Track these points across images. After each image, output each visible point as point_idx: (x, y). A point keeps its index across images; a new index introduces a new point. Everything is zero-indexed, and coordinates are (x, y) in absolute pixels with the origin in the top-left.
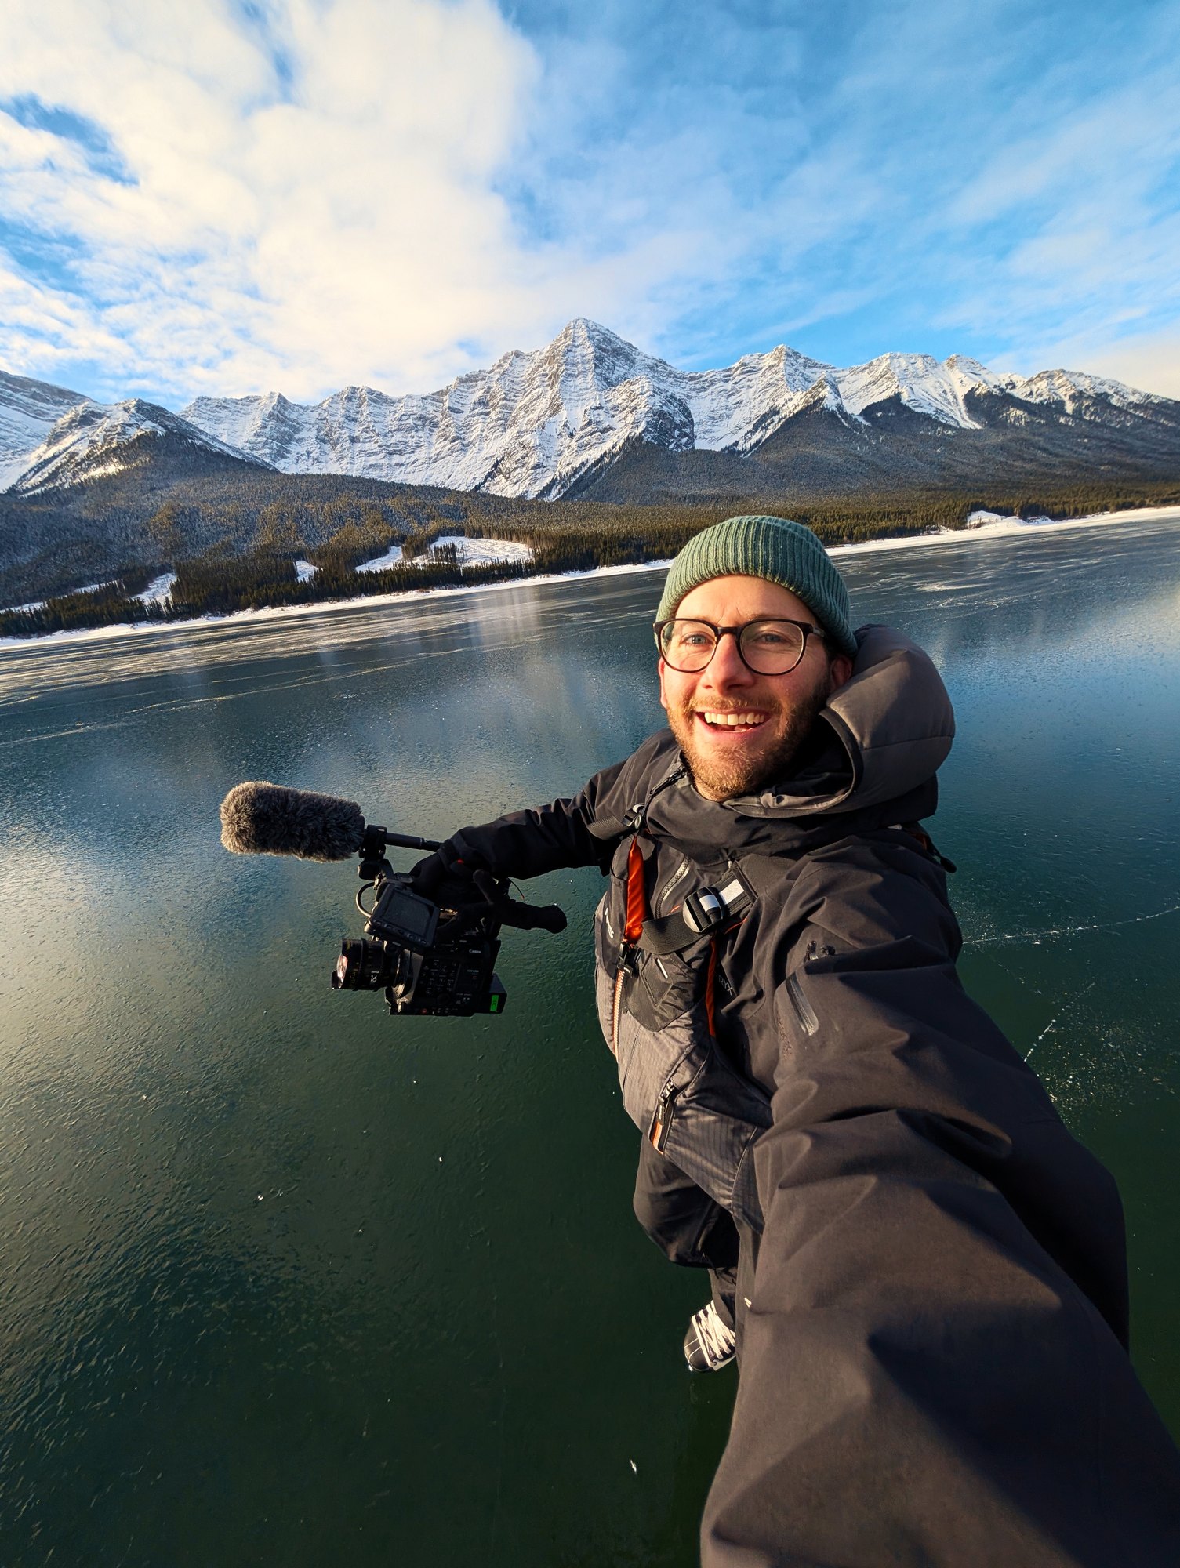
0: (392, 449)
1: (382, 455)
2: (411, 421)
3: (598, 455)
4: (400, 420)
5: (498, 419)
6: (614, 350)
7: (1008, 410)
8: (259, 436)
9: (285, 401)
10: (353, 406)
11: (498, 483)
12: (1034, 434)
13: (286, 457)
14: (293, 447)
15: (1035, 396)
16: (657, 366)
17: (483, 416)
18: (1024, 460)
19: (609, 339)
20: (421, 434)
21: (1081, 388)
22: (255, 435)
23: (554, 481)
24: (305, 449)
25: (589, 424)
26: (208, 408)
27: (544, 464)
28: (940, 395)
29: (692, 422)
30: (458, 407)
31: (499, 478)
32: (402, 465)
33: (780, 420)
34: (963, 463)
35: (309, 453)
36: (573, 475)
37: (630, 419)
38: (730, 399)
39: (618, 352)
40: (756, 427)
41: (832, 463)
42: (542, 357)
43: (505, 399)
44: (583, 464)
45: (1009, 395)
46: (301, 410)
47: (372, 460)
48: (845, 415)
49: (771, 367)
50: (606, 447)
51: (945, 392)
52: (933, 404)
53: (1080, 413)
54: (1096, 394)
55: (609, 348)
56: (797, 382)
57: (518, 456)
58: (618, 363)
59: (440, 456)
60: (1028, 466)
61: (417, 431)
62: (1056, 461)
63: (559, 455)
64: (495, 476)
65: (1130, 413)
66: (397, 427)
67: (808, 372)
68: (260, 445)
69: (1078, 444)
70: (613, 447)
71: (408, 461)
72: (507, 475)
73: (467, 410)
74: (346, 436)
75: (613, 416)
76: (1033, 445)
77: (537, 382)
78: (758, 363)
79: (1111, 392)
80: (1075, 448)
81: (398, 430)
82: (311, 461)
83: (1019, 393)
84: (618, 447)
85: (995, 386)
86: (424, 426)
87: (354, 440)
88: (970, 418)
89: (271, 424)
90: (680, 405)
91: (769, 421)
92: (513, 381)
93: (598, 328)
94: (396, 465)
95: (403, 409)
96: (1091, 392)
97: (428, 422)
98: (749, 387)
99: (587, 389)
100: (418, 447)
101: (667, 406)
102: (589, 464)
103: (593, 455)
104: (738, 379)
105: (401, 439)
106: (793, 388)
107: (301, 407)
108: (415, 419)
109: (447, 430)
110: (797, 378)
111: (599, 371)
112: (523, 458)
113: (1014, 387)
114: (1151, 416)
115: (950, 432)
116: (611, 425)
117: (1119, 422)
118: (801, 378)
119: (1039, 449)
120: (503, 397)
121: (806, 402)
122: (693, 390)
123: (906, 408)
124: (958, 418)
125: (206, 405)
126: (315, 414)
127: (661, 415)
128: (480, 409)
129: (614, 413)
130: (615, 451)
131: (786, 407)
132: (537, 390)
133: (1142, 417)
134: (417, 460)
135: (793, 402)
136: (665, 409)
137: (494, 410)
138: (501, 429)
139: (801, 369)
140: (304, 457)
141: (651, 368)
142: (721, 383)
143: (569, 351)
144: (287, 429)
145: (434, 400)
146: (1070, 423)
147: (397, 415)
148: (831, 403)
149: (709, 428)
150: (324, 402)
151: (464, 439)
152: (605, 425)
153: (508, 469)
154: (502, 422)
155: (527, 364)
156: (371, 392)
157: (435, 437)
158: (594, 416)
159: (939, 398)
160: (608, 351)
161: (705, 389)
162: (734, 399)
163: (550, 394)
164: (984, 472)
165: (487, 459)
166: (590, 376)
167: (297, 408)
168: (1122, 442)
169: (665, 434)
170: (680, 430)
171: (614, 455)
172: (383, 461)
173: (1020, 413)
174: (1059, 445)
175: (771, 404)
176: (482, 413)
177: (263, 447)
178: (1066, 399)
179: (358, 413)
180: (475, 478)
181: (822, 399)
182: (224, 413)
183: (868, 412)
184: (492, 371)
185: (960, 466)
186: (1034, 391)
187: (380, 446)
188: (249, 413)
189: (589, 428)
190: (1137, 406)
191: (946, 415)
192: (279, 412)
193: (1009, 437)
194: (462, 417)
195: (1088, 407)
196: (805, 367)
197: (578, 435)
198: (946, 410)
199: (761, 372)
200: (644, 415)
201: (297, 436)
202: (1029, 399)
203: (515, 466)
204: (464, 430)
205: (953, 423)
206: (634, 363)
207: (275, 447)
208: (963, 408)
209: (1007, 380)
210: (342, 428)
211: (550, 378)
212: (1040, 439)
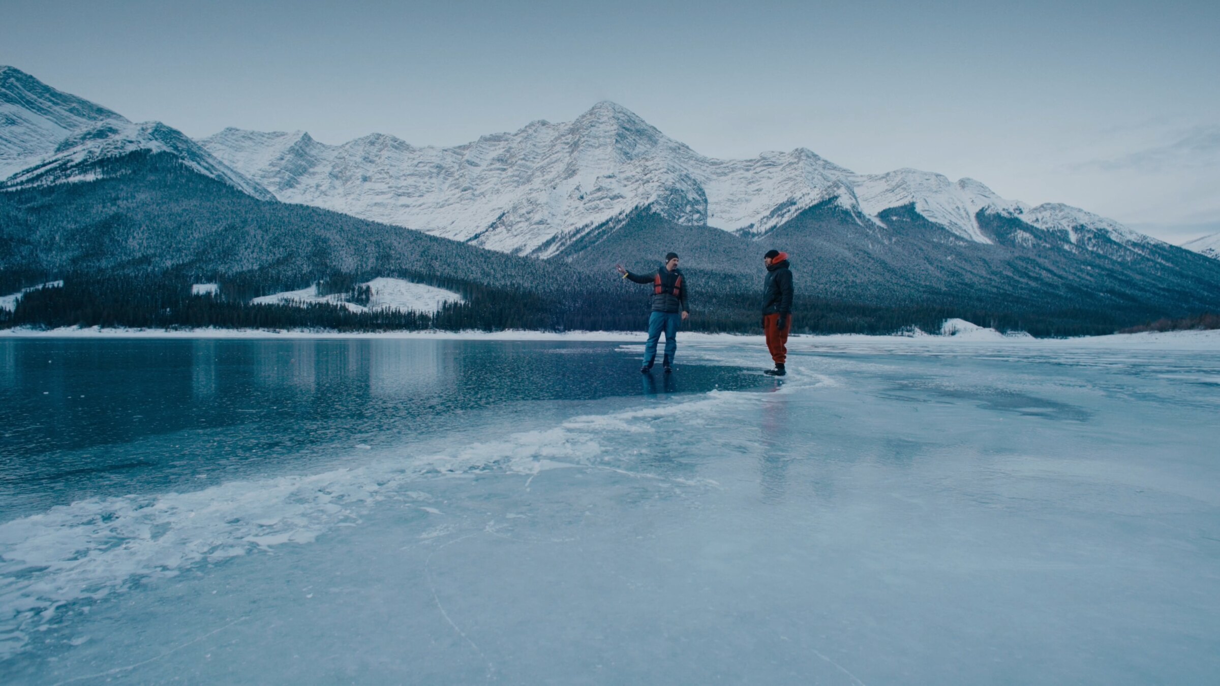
0: (401, 191)
1: (390, 195)
2: (426, 168)
3: (604, 220)
4: (416, 166)
5: (513, 176)
6: (638, 131)
7: (1016, 231)
8: (274, 166)
9: (310, 139)
10: (374, 150)
11: (498, 234)
12: (1039, 256)
13: (294, 187)
14: (305, 180)
15: (1040, 222)
16: (679, 149)
17: (499, 172)
18: (1029, 277)
19: (634, 122)
20: (434, 180)
21: (1082, 222)
22: (270, 165)
23: (554, 239)
24: (316, 182)
25: (599, 190)
26: (234, 137)
27: (549, 221)
28: (953, 210)
29: (706, 201)
30: (477, 161)
31: (501, 229)
32: (408, 206)
33: (796, 210)
34: (971, 273)
35: (318, 186)
36: (574, 235)
37: (641, 190)
38: (749, 186)
39: (640, 133)
40: (772, 214)
41: (840, 256)
42: (566, 128)
43: (523, 159)
44: (587, 226)
45: (1017, 219)
46: (323, 148)
47: (379, 199)
48: (860, 215)
49: (791, 164)
50: (614, 212)
51: (958, 208)
52: (947, 217)
53: (1084, 244)
54: (1097, 229)
55: (633, 128)
56: (815, 180)
57: (524, 211)
58: (641, 142)
59: (448, 203)
60: (1033, 284)
61: (431, 177)
62: (1059, 282)
63: (566, 215)
64: (497, 227)
65: (1129, 250)
66: (412, 172)
67: (827, 173)
68: (272, 174)
69: (1081, 270)
70: (620, 214)
71: (414, 204)
72: (509, 227)
73: (484, 165)
74: (359, 175)
75: (625, 186)
76: (1039, 266)
77: (557, 148)
78: (778, 159)
79: (1110, 229)
80: (1079, 273)
81: (412, 175)
82: (318, 193)
83: (1025, 218)
84: (624, 214)
85: (1004, 210)
86: (438, 174)
87: (365, 179)
88: (982, 233)
89: (289, 157)
90: (695, 185)
91: (785, 210)
92: (534, 145)
93: (624, 111)
94: (402, 206)
95: (421, 158)
96: (1091, 227)
97: (443, 171)
98: (769, 178)
99: (605, 160)
100: (428, 192)
101: (681, 183)
102: (593, 226)
103: (599, 218)
104: (758, 170)
105: (414, 183)
106: (811, 185)
107: (323, 146)
108: (431, 167)
109: (461, 180)
110: (816, 176)
111: (619, 146)
112: (528, 213)
113: (1021, 212)
114: (1149, 254)
115: (961, 243)
116: (622, 193)
117: (1120, 256)
118: (820, 177)
119: (1045, 269)
120: (522, 157)
121: (822, 197)
122: (714, 174)
123: (919, 216)
124: (971, 232)
125: (233, 134)
126: (336, 153)
127: (674, 191)
128: (498, 165)
129: (626, 183)
130: (621, 217)
131: (802, 200)
132: (556, 155)
133: (1140, 255)
134: (424, 204)
135: (810, 197)
136: (678, 186)
137: (511, 167)
138: (515, 184)
139: (821, 169)
140: (312, 189)
141: (674, 150)
142: (742, 171)
143: (592, 126)
144: (304, 163)
145: (455, 153)
146: (1074, 251)
147: (415, 162)
148: (845, 202)
149: (727, 209)
150: (347, 144)
151: (476, 190)
152: (616, 192)
153: (511, 221)
154: (517, 178)
155: (551, 132)
156: (395, 140)
157: (447, 185)
158: (605, 183)
159: (953, 212)
160: (632, 130)
161: (725, 174)
162: (754, 186)
163: (567, 160)
164: (990, 284)
165: (494, 210)
166: (610, 148)
167: (319, 145)
168: (1123, 274)
169: (675, 208)
170: (692, 206)
171: (620, 221)
172: (389, 201)
173: (1027, 235)
174: (1064, 269)
175: (789, 195)
176: (498, 169)
177: (274, 176)
178: (1069, 229)
179: (376, 156)
180: (478, 227)
181: (836, 197)
182: (248, 143)
183: (884, 215)
184: (516, 135)
185: (969, 275)
186: (1040, 218)
187: (390, 187)
188: (272, 146)
189: (599, 194)
190: (1135, 245)
191: (960, 228)
192: (301, 147)
193: (1017, 255)
194: (476, 171)
195: (1089, 239)
196: (824, 168)
197: (586, 199)
198: (959, 223)
199: (781, 167)
200: (655, 188)
201: (311, 170)
202: (1035, 225)
203: (519, 220)
204: (478, 181)
205: (965, 236)
206: (656, 143)
207: (286, 177)
208: (975, 224)
209: (1015, 206)
210: (358, 167)
211: (571, 146)
212: (1046, 261)
